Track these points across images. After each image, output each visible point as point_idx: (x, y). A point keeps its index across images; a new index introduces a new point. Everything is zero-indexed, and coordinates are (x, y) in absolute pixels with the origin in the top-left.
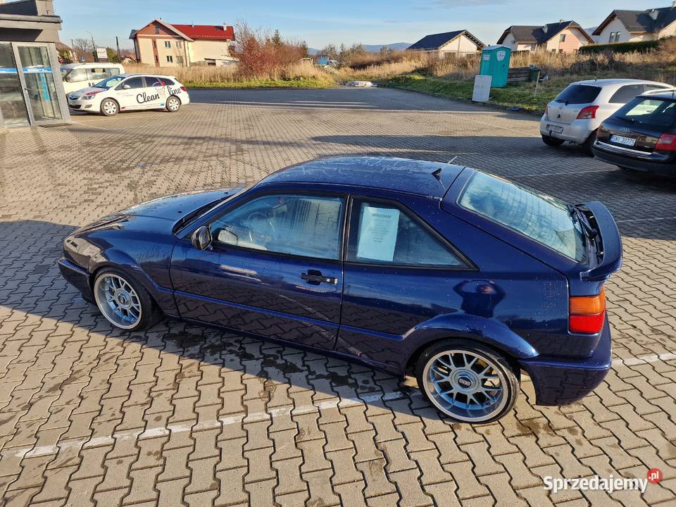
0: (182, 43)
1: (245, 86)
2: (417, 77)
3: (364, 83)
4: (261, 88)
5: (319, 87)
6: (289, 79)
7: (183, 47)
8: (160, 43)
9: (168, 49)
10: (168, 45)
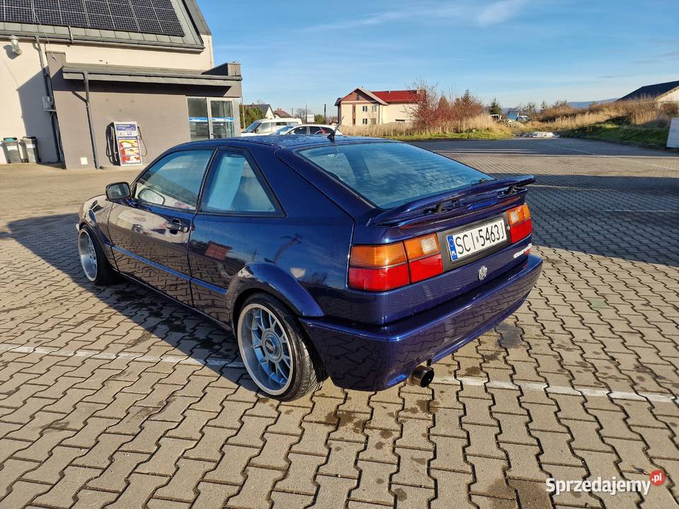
0: (378, 107)
1: (415, 139)
2: (609, 126)
3: (544, 133)
4: (430, 140)
5: (491, 138)
6: (461, 132)
7: (377, 110)
8: (359, 108)
9: (365, 113)
10: (365, 109)
